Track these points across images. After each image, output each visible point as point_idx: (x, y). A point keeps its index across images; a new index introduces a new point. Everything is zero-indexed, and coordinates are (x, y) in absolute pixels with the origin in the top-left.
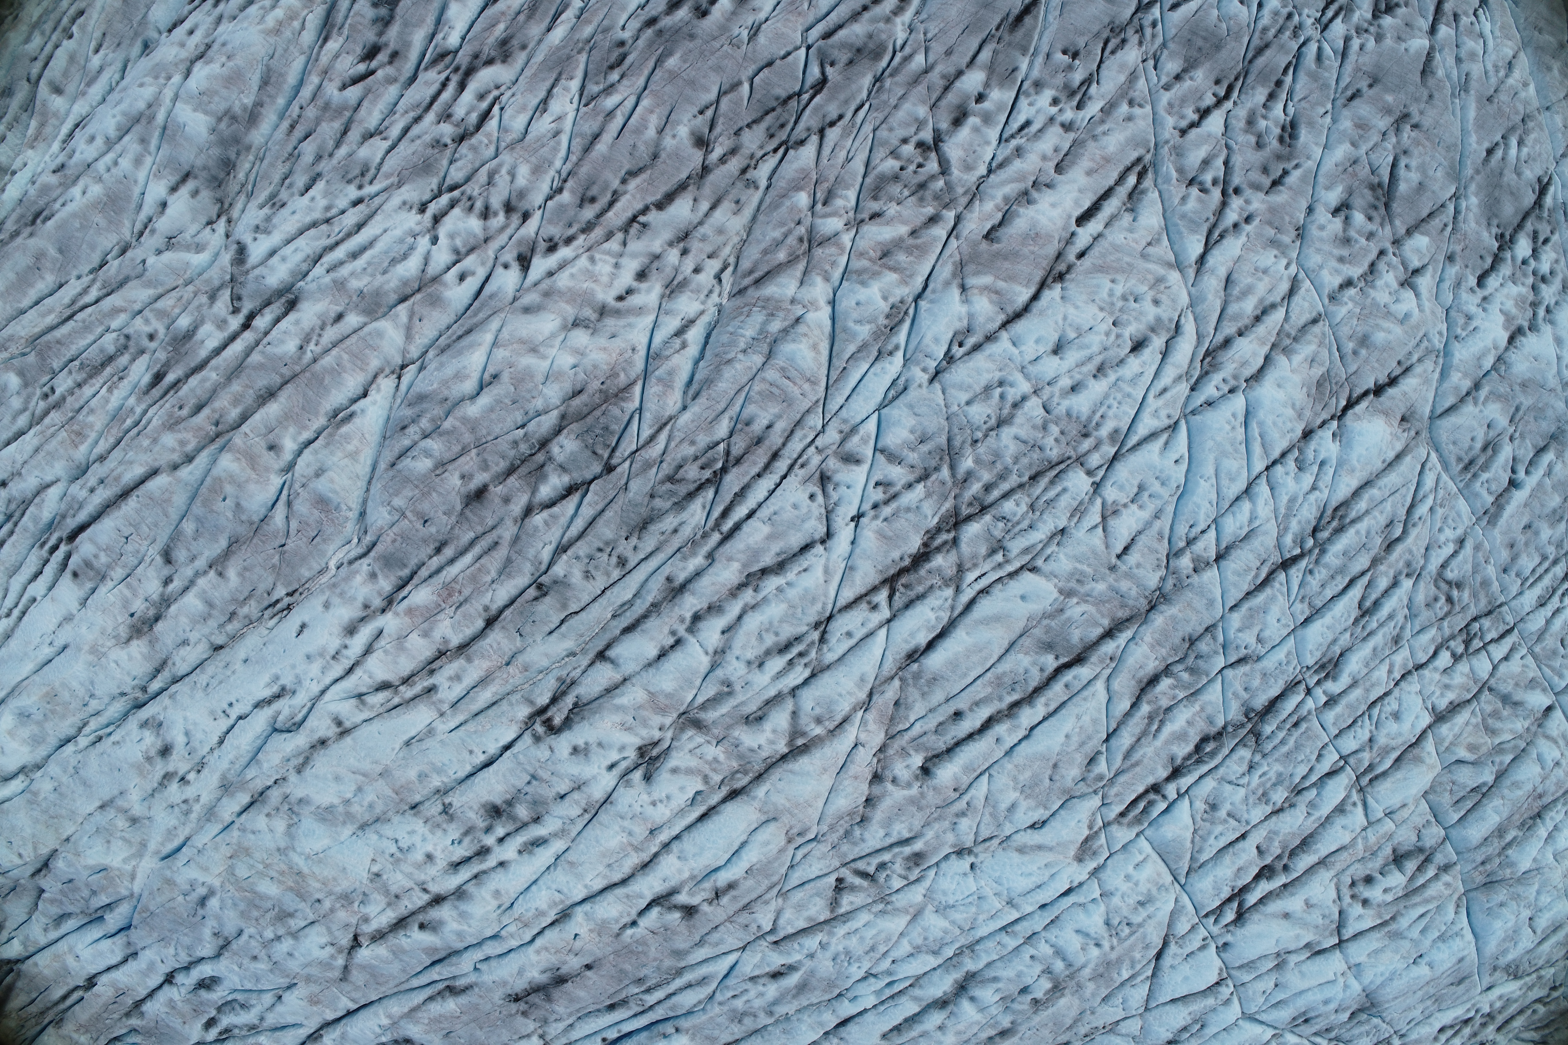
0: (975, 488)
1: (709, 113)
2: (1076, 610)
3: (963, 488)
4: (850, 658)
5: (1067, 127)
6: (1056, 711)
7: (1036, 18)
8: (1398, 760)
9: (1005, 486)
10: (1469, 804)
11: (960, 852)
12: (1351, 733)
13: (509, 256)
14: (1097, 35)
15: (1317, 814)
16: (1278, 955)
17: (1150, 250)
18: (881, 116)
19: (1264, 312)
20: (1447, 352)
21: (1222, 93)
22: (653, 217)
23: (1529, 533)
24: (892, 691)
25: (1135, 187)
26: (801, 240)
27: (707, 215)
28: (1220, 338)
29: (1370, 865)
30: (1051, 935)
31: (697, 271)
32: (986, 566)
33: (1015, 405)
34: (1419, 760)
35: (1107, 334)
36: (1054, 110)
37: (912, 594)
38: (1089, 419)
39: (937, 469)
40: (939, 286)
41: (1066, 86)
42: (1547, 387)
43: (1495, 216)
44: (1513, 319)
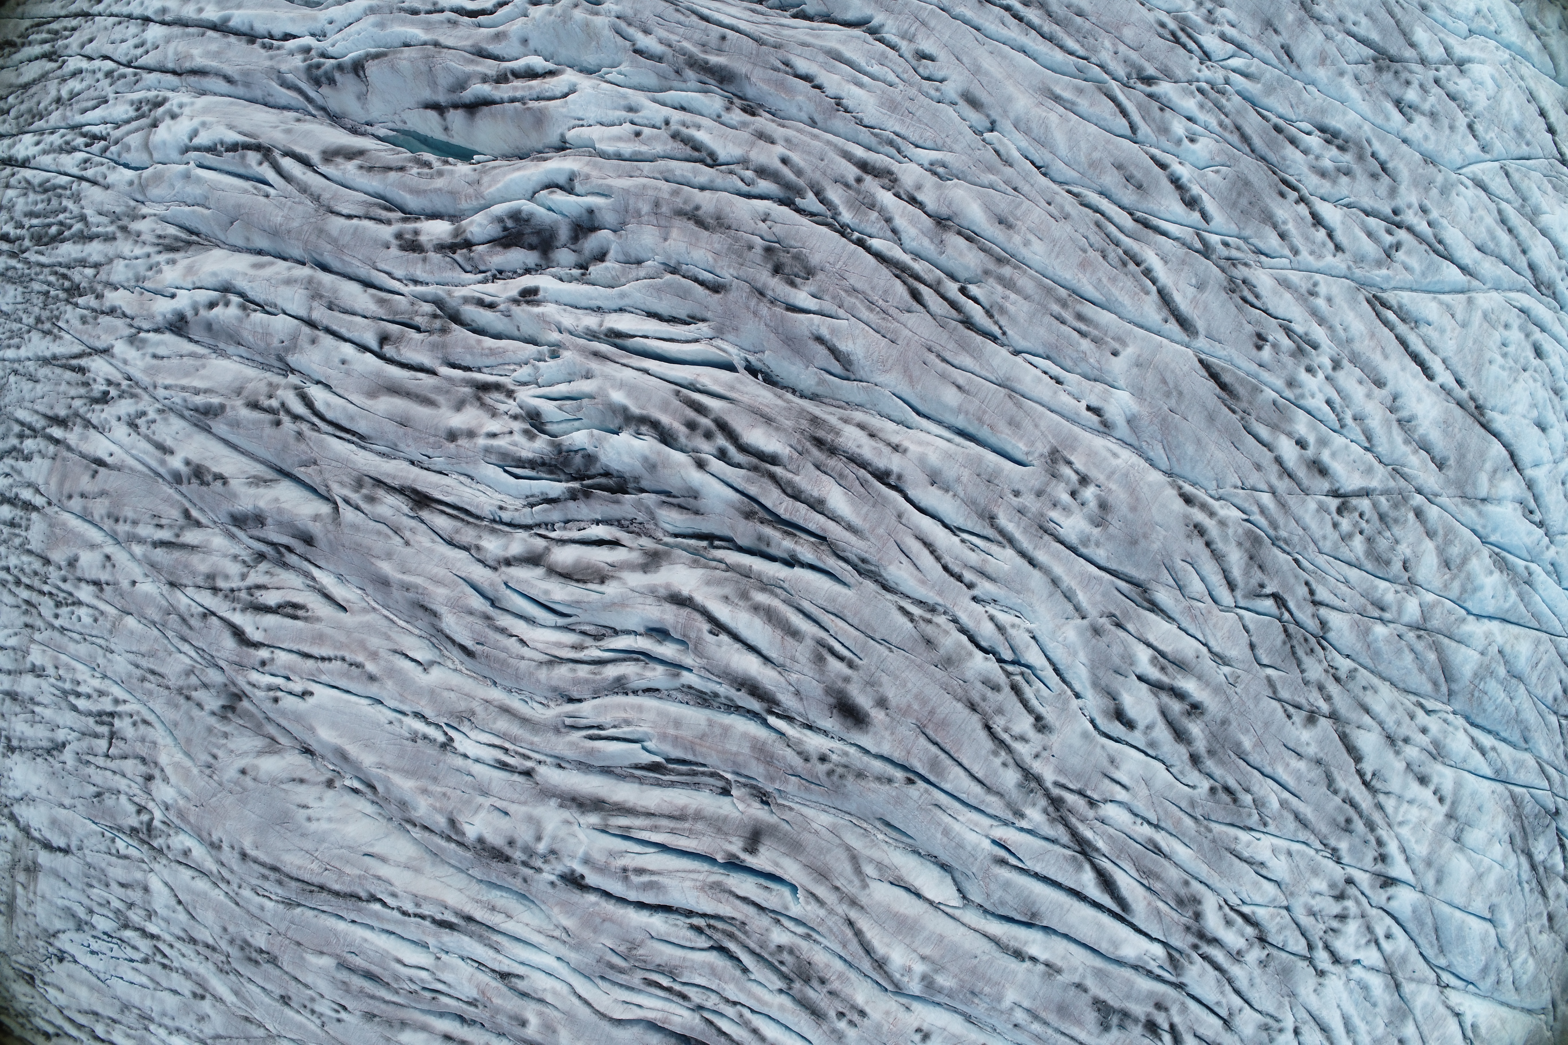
5: (1337, 365)
7: (1223, 368)
13: (1380, 896)
14: (1239, 309)
17: (1459, 316)
18: (1312, 545)
19: (1503, 221)
21: (1295, 196)
22: (1368, 767)
25: (1395, 312)
26: (1419, 637)
27: (1373, 716)
28: (1529, 273)
31: (1424, 731)
35: (1535, 380)
36: (1321, 375)
40: (1482, 523)
41: (1293, 355)
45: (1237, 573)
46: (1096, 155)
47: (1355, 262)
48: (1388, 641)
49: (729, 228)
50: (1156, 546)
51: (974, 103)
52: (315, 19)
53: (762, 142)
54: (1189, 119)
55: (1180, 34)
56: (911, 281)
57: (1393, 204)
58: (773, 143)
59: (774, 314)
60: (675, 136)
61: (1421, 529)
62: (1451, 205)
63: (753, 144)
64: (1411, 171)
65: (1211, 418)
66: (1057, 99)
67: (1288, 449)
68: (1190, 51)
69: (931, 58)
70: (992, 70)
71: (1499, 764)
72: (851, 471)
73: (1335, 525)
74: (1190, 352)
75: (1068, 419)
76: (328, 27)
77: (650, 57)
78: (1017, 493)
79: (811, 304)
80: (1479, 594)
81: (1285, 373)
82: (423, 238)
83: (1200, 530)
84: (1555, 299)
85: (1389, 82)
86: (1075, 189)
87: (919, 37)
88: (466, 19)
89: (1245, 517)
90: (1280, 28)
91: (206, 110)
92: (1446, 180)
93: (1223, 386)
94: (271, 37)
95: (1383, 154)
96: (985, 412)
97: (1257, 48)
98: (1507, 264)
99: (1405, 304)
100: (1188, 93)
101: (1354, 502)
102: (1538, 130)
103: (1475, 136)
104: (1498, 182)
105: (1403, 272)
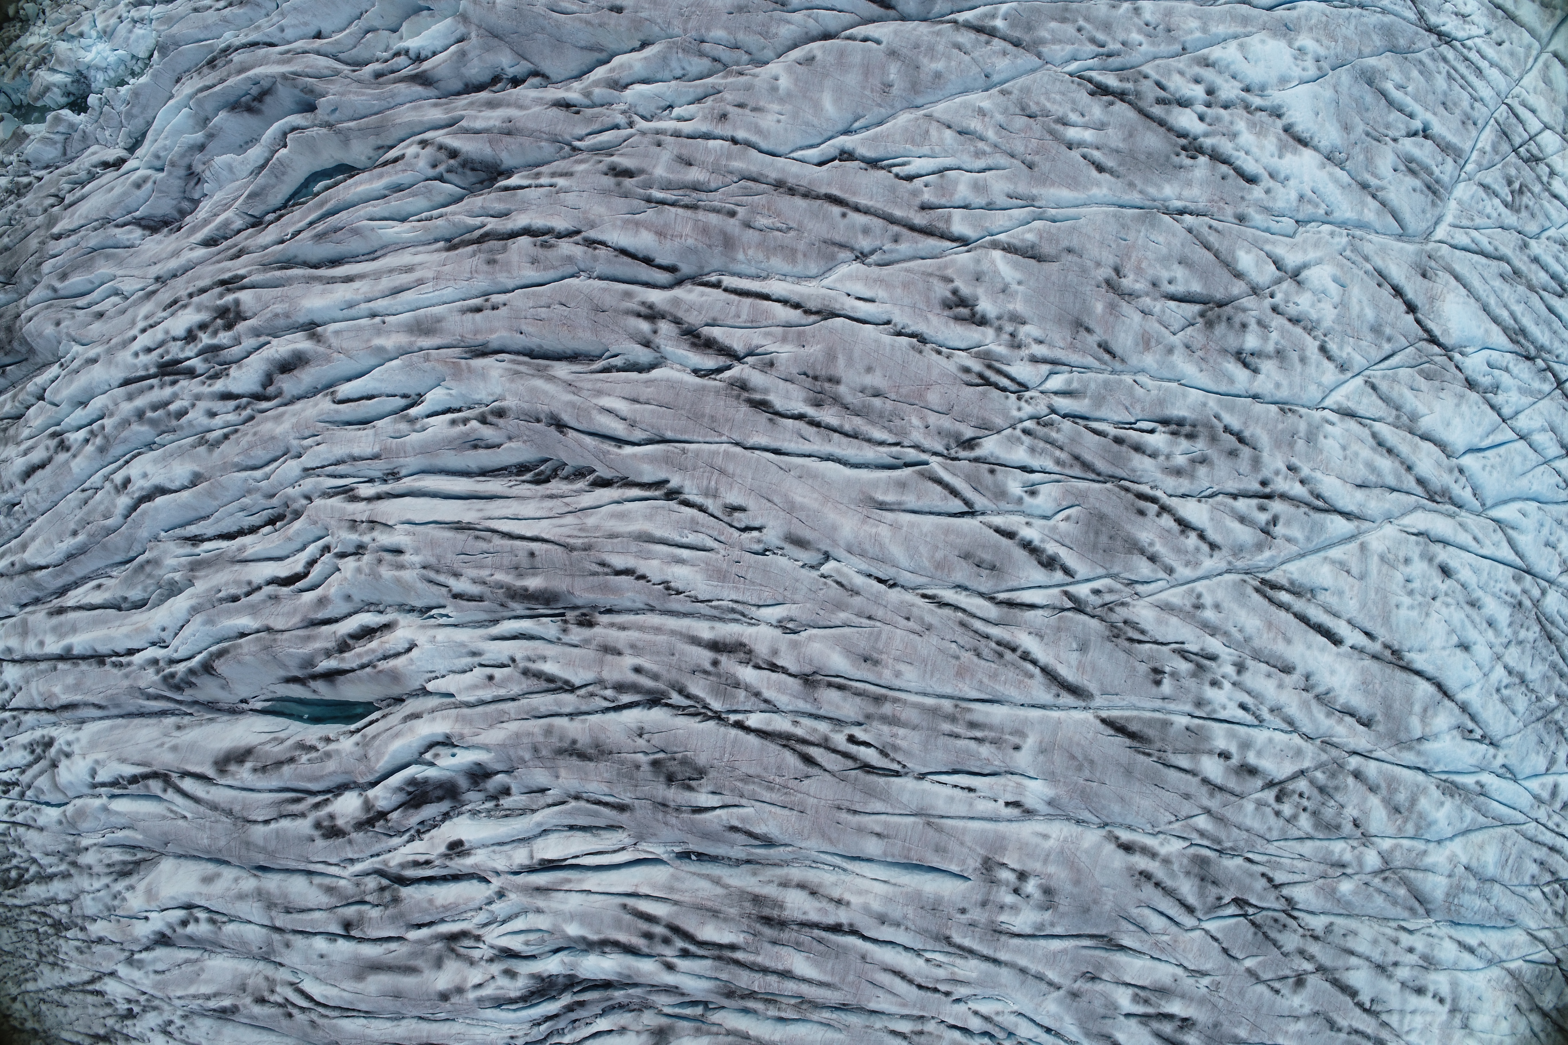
1: (1277, 985)
5: (1240, 668)
7: (1127, 719)
9: (1561, 664)
14: (1128, 652)
17: (1355, 571)
18: (1260, 841)
19: (1380, 444)
20: (1342, 224)
21: (1155, 508)
22: (1365, 998)
23: (1449, 104)
25: (1287, 590)
26: (1385, 879)
27: (1359, 956)
28: (1419, 490)
31: (1411, 950)
33: (1510, 673)
35: (1447, 605)
36: (1227, 685)
38: (1510, 605)
39: (1556, 723)
40: (1422, 759)
41: (1194, 675)
42: (1335, 96)
43: (1168, 158)
44: (1280, 140)
45: (1191, 900)
46: (939, 555)
47: (1234, 554)
48: (1355, 893)
49: (611, 753)
50: (1108, 906)
51: (800, 543)
52: (147, 630)
53: (609, 657)
54: (1024, 469)
55: (989, 373)
56: (799, 747)
57: (1260, 476)
58: (620, 654)
59: (683, 821)
60: (526, 672)
61: (1363, 789)
62: (1321, 451)
63: (601, 663)
64: (1270, 432)
65: (1128, 772)
66: (882, 506)
67: (1212, 768)
68: (1004, 389)
69: (742, 509)
70: (806, 501)
71: (1490, 955)
72: (805, 937)
73: (1278, 814)
74: (1089, 716)
75: (991, 819)
76: (163, 635)
77: (471, 599)
78: (963, 911)
79: (714, 801)
80: (1434, 828)
81: (1191, 696)
82: (340, 822)
83: (1146, 876)
84: (1454, 504)
85: (1224, 336)
86: (929, 592)
87: (722, 489)
88: (285, 590)
89: (1187, 844)
90: (1092, 325)
91: (93, 745)
92: (1309, 424)
93: (1132, 735)
94: (117, 655)
95: (1235, 423)
96: (909, 849)
97: (1074, 358)
98: (1393, 490)
99: (1295, 576)
100: (1014, 441)
101: (1290, 786)
102: (1397, 318)
103: (1329, 358)
104: (1365, 400)
105: (1287, 545)
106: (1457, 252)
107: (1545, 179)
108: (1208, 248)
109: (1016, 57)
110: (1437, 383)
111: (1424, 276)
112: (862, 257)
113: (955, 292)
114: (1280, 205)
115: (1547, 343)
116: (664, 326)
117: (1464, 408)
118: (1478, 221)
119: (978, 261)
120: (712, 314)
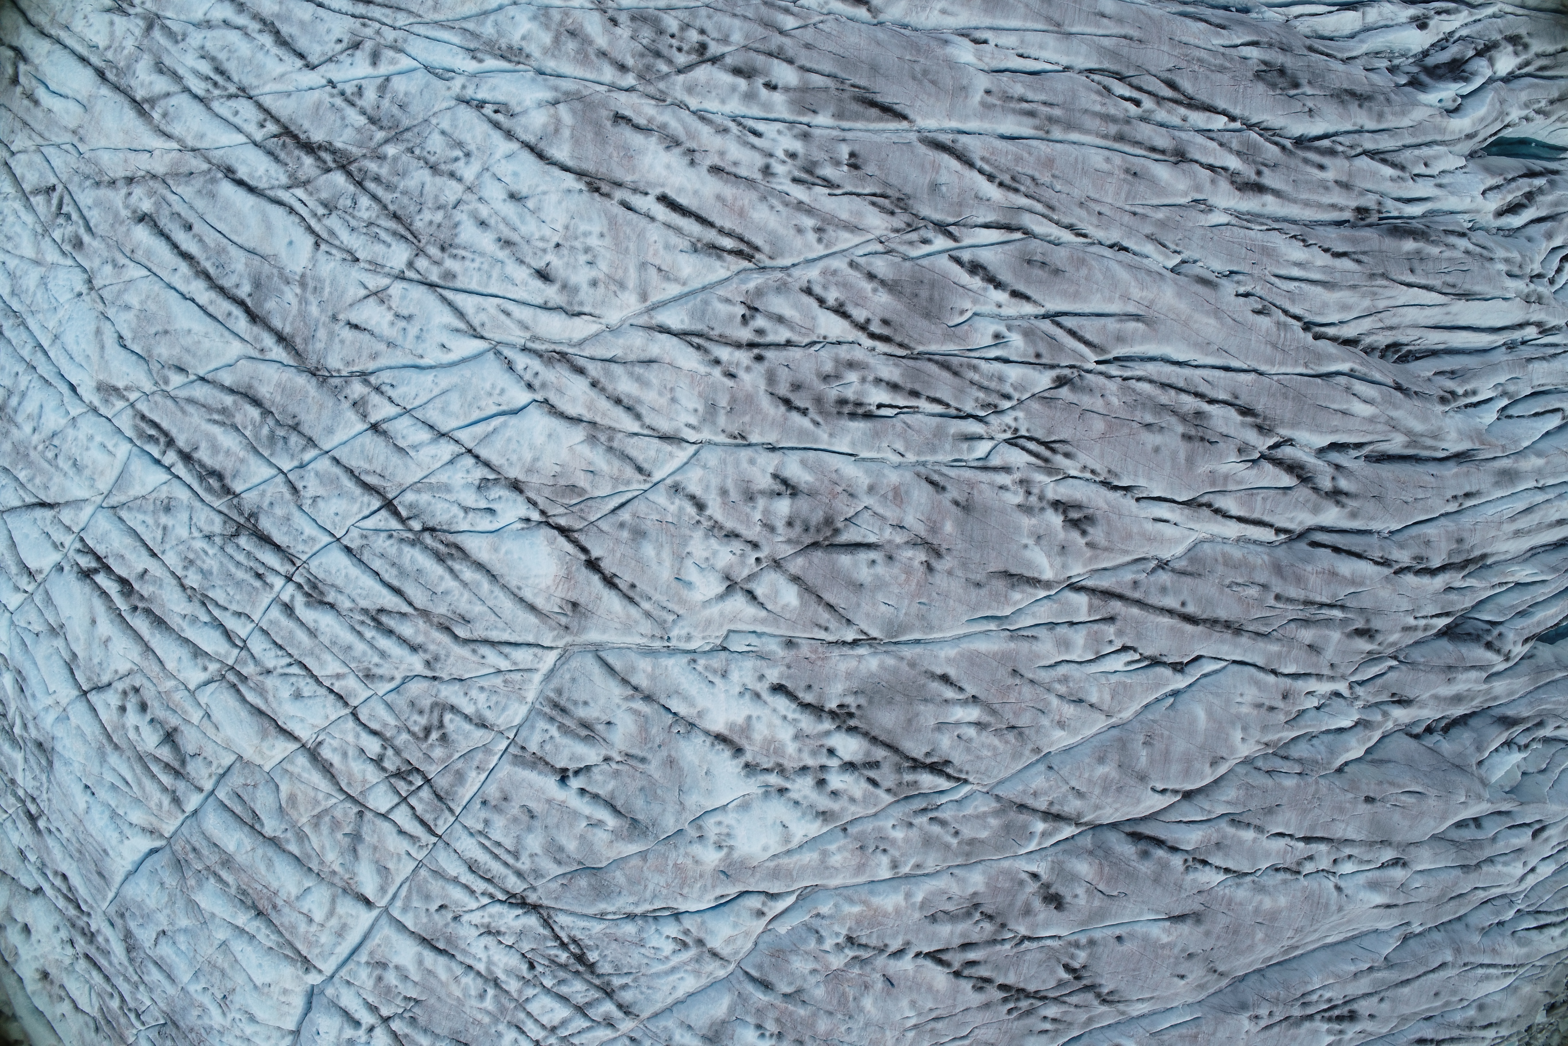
0: (373, 166)
2: (291, 294)
3: (372, 158)
4: (218, 121)
5: (767, 171)
6: (210, 315)
7: (881, 120)
8: (261, 712)
9: (380, 192)
10: (238, 809)
11: (90, 281)
12: (268, 645)
14: (886, 184)
15: (185, 625)
16: (62, 626)
17: (653, 271)
19: (629, 409)
20: (673, 651)
23: (525, 818)
24: (198, 164)
25: (723, 250)
28: (581, 362)
29: (156, 704)
30: (37, 383)
32: (311, 203)
33: (452, 175)
34: (264, 735)
35: (542, 239)
36: (780, 154)
37: (278, 151)
38: (458, 247)
40: (550, 84)
41: (815, 164)
42: (684, 798)
43: (871, 701)
44: (748, 738)
46: (1084, 271)
47: (785, 284)
49: (1332, 96)
51: (1205, 282)
53: (1344, 179)
54: (1006, 361)
55: (1047, 453)
56: (1180, 98)
57: (766, 364)
60: (1403, 169)
61: (615, 55)
62: (700, 395)
63: (1350, 175)
64: (759, 411)
65: (874, 69)
66: (1137, 318)
67: (785, 74)
68: (1031, 439)
69: (1257, 312)
73: (702, 32)
74: (921, 123)
75: (1000, 29)
77: (1452, 233)
79: (1245, 51)
80: (528, 15)
82: (1508, 49)
84: (534, 351)
85: (812, 510)
86: (1082, 240)
87: (1274, 330)
90: (953, 509)
92: (714, 423)
93: (873, 104)
95: (796, 418)
97: (968, 474)
98: (610, 361)
99: (718, 264)
100: (1019, 387)
101: (694, 57)
102: (613, 551)
103: (692, 498)
104: (652, 453)
105: (729, 296)
106: (531, 639)
107: (390, 752)
108: (830, 606)
109: (1024, 792)
110: (562, 482)
111: (575, 605)
112: (1163, 565)
113: (1084, 533)
114: (749, 664)
115: (407, 549)
116: (1326, 484)
117: (528, 456)
118: (498, 681)
119: (1064, 566)
120: (1287, 498)
